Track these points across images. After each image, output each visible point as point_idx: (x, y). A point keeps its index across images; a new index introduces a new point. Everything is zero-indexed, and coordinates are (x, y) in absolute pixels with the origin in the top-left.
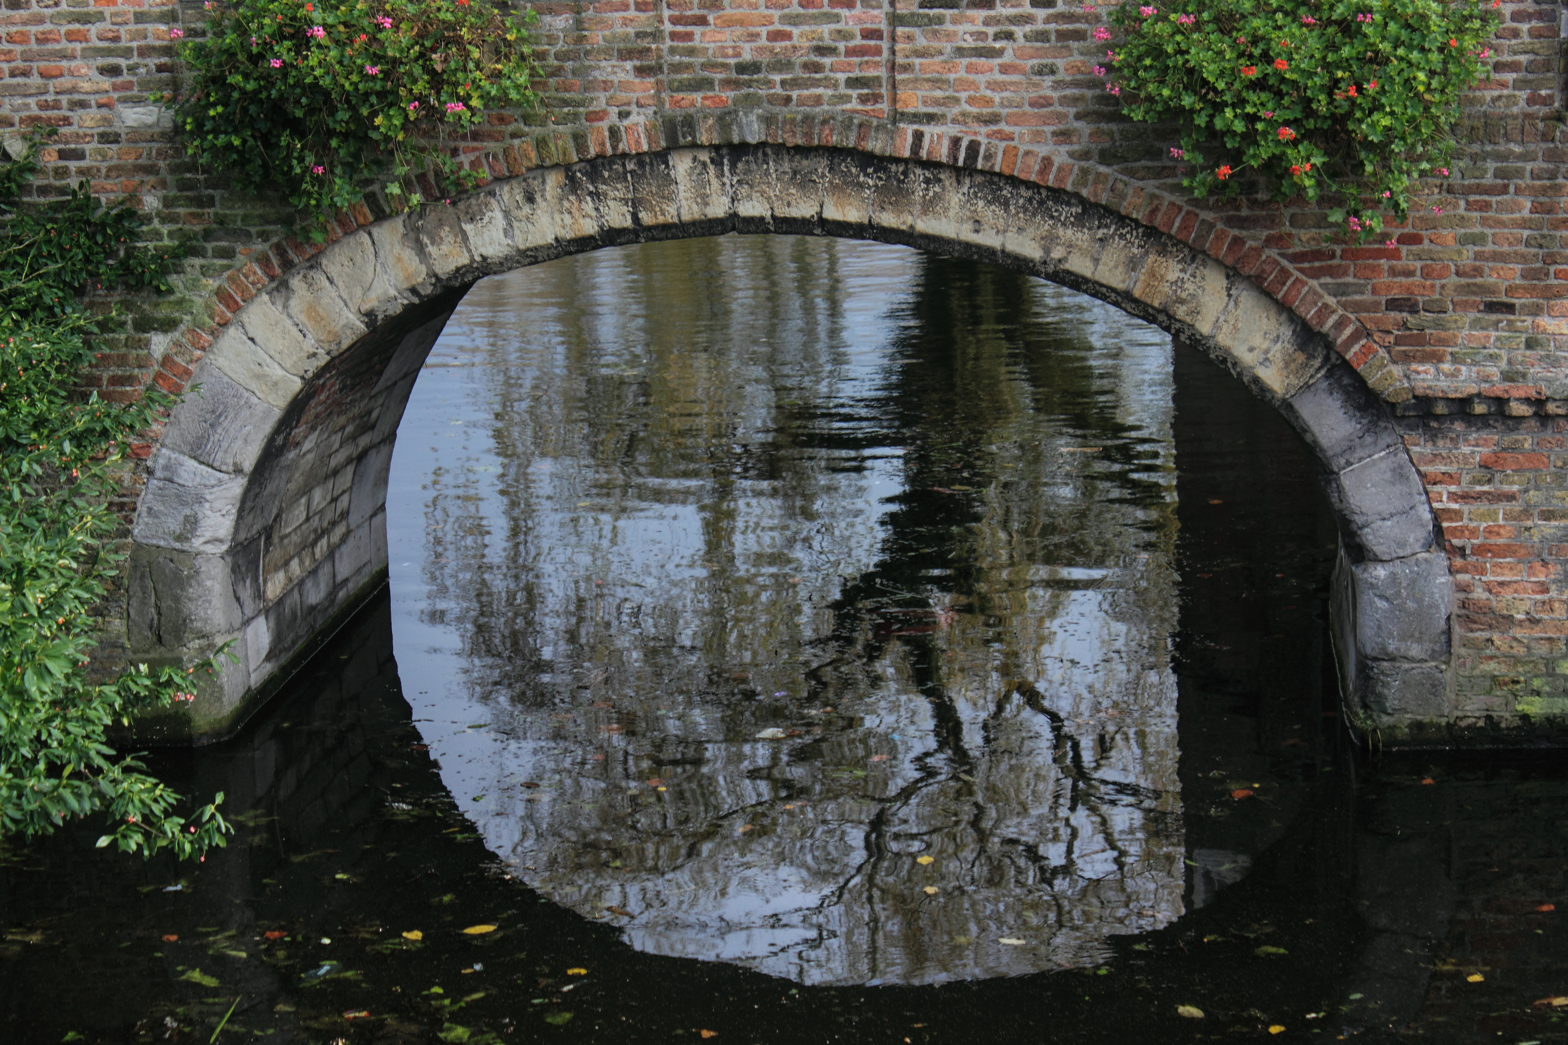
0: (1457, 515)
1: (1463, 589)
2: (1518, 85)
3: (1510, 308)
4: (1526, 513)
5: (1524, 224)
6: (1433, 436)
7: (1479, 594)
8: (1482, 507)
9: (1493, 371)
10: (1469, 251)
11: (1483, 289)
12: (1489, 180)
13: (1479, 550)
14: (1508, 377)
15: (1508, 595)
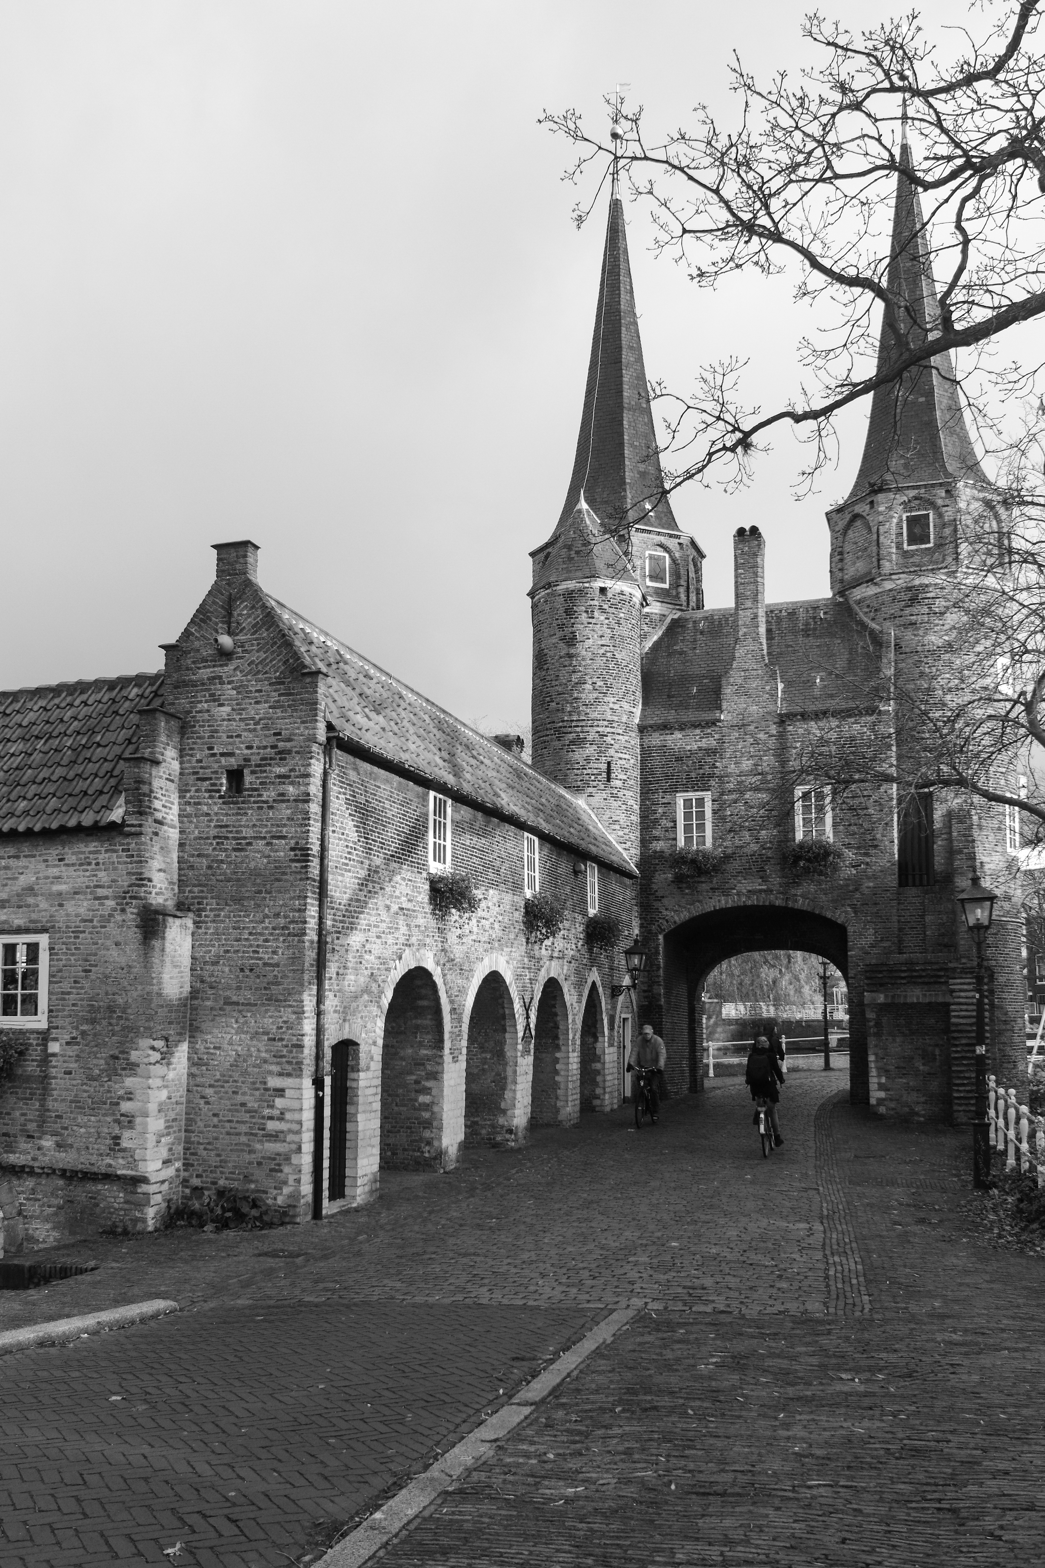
0: (25, 1205)
1: (27, 1230)
2: (38, 1066)
3: (33, 1137)
4: (43, 1205)
5: (37, 1110)
6: (19, 1178)
7: (30, 1232)
8: (32, 1202)
9: (29, 1157)
10: (23, 1118)
11: (27, 1131)
12: (28, 1096)
13: (31, 1217)
14: (34, 1159)
15: (38, 1232)
